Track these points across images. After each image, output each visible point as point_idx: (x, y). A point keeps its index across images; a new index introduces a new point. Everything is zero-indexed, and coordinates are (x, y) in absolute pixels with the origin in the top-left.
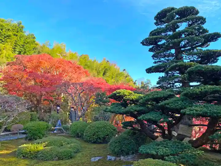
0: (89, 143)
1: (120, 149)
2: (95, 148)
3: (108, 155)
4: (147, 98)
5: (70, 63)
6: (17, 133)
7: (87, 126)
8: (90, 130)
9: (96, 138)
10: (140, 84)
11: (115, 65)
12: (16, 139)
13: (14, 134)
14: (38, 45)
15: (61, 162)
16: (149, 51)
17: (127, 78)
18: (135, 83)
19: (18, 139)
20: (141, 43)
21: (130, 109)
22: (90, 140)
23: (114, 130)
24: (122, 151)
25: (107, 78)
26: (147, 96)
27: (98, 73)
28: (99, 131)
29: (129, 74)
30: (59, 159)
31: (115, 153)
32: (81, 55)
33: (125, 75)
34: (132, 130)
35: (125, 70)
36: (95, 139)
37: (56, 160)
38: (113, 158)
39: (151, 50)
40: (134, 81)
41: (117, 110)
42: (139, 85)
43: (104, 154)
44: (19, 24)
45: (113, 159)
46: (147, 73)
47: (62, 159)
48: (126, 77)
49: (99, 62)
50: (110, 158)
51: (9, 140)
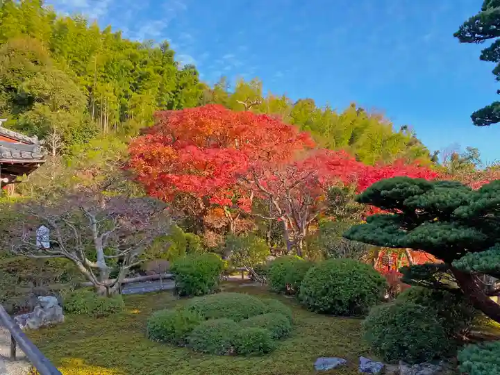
0: (313, 311)
1: (395, 344)
2: (327, 329)
3: (363, 353)
4: (484, 200)
5: (266, 120)
6: (158, 279)
7: (307, 270)
8: (314, 280)
9: (332, 300)
10: (448, 160)
11: (379, 118)
12: (158, 293)
13: (153, 280)
14: (205, 88)
15: (241, 362)
16: (482, 58)
17: (411, 148)
18: (433, 160)
19: (161, 291)
20: (455, 35)
21: (426, 235)
22: (316, 304)
23: (379, 284)
24: (403, 349)
25: (359, 151)
26: (486, 194)
27: (337, 138)
28: (340, 285)
29: (418, 137)
30: (237, 353)
31: (382, 352)
32: (297, 100)
33: (407, 142)
34: (431, 287)
35: (405, 127)
36: (329, 303)
37: (231, 355)
38: (377, 366)
39: (488, 55)
40: (432, 154)
41: (384, 237)
42: (445, 162)
43: (352, 350)
44: (165, 46)
45: (375, 371)
46: (477, 127)
47: (244, 355)
48: (410, 144)
49: (339, 113)
50: (368, 366)
51: (145, 293)
